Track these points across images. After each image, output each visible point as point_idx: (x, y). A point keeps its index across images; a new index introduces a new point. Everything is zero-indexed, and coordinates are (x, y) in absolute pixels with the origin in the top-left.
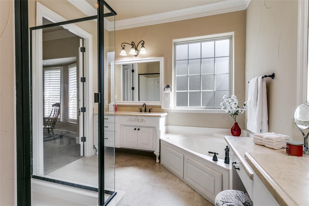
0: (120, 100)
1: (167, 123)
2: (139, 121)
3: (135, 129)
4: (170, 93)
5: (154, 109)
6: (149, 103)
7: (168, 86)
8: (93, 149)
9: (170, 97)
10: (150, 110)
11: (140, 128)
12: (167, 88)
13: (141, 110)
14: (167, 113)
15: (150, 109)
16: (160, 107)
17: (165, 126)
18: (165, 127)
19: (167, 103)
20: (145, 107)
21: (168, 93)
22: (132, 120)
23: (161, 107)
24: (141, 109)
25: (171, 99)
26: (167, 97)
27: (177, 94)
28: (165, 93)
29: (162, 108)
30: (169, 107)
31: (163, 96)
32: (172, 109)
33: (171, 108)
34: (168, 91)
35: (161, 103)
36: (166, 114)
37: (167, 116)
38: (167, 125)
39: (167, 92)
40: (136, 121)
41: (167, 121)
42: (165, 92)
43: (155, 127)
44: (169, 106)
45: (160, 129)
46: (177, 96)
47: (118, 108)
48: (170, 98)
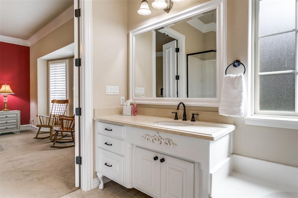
0: (152, 97)
1: (234, 150)
2: (163, 142)
3: (156, 158)
4: (241, 77)
5: (202, 115)
6: (193, 102)
7: (237, 63)
8: (94, 178)
9: (241, 88)
10: (193, 117)
11: (167, 159)
12: (235, 66)
13: (176, 116)
14: (234, 124)
15: (193, 114)
16: (215, 110)
17: (229, 156)
18: (229, 159)
19: (236, 102)
20: (185, 110)
21: (236, 77)
22: (150, 138)
23: (218, 112)
24: (176, 113)
25: (244, 94)
26: (235, 88)
27: (260, 79)
28: (229, 77)
29: (221, 113)
30: (239, 112)
31: (223, 86)
32: (249, 116)
33: (246, 114)
34: (236, 73)
35: (219, 102)
36: (231, 128)
37: (233, 136)
38: (233, 154)
39: (234, 76)
40: (156, 142)
41: (234, 144)
42: (227, 75)
43: (199, 163)
44: (240, 110)
45: (211, 171)
46: (261, 85)
47: (139, 109)
48: (241, 91)
